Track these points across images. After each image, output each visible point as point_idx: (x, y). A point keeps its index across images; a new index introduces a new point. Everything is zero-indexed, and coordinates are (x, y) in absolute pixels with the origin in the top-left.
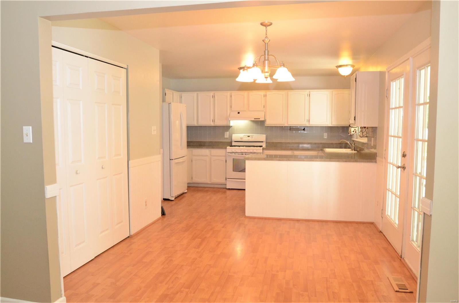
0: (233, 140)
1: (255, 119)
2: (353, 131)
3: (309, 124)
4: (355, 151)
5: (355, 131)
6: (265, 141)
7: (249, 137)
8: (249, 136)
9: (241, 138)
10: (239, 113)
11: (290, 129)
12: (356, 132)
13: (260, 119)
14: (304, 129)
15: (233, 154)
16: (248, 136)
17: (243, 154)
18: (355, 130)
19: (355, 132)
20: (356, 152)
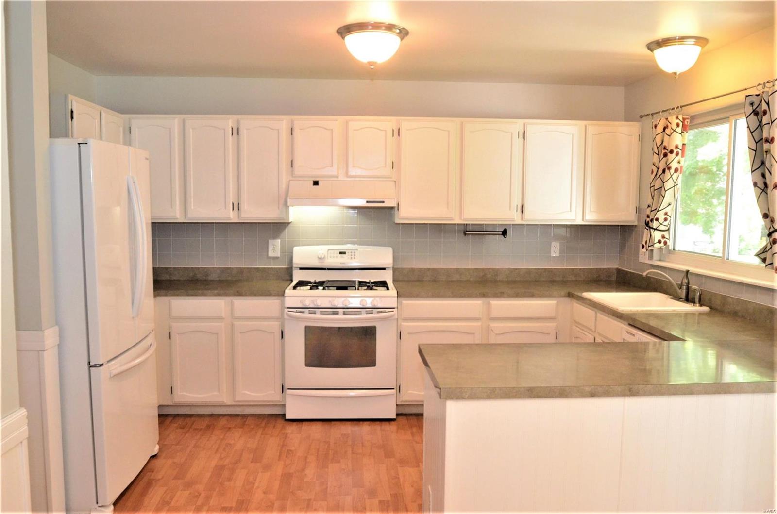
0: (294, 266)
1: (367, 202)
2: (659, 242)
3: (522, 219)
4: (701, 305)
5: (663, 241)
6: (391, 266)
7: (343, 255)
8: (344, 253)
9: (320, 258)
10: (316, 183)
11: (466, 231)
12: (665, 243)
13: (383, 202)
14: (504, 233)
15: (307, 314)
16: (341, 253)
17: (337, 313)
18: (663, 237)
19: (662, 244)
20: (705, 309)
